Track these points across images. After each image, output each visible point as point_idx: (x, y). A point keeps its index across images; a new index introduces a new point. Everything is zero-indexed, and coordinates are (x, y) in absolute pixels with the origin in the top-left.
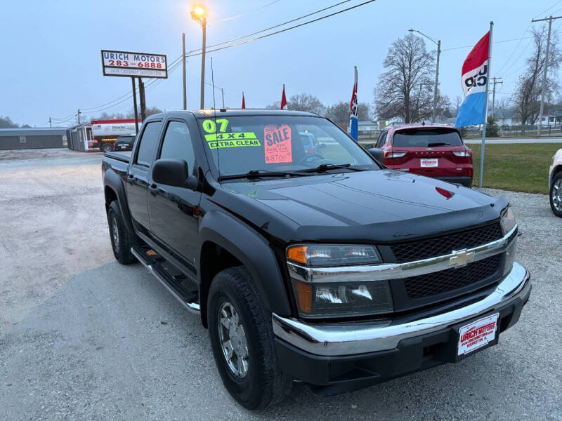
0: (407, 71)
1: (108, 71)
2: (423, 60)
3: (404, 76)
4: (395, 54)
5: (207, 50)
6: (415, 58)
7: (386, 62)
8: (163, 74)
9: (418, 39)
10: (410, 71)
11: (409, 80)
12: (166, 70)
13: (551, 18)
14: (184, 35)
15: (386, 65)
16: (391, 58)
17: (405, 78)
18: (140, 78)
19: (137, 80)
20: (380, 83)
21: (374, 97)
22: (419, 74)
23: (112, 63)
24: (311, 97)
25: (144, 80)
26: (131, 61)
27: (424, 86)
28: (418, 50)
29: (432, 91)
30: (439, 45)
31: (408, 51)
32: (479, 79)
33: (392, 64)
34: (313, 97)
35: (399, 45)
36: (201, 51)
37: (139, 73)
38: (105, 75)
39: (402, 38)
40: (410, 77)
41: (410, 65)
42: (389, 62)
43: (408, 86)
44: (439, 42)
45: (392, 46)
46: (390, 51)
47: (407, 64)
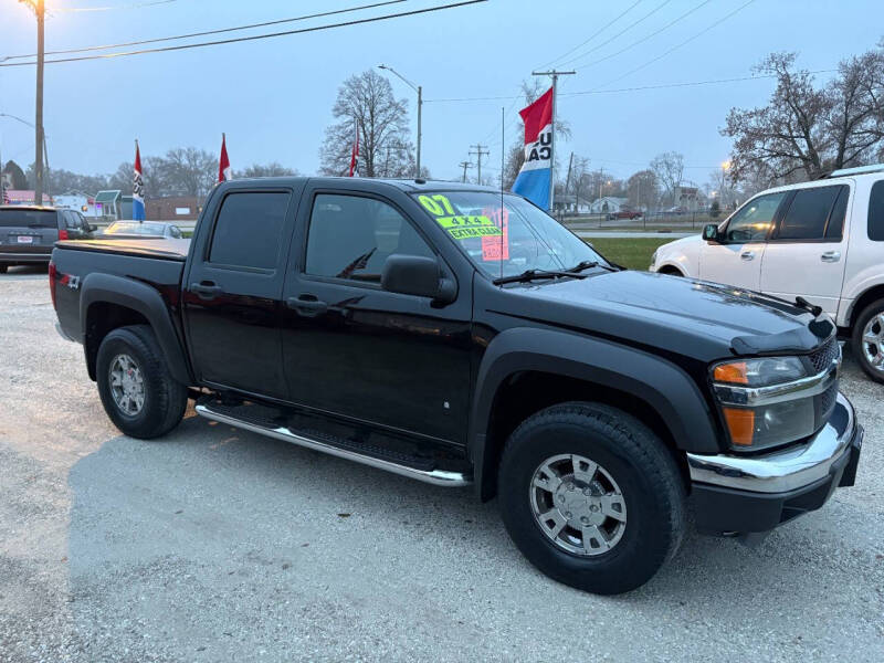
0: (368, 125)
2: (391, 111)
3: (364, 132)
4: (350, 98)
5: (46, 58)
6: (379, 107)
7: (337, 109)
9: (381, 80)
10: (372, 125)
11: (372, 138)
13: (554, 72)
15: (336, 113)
16: (343, 104)
17: (365, 136)
20: (328, 141)
21: (320, 161)
22: (385, 132)
24: (204, 154)
27: (392, 150)
28: (381, 95)
29: (404, 158)
30: (420, 93)
31: (368, 96)
32: (542, 150)
33: (346, 112)
34: (208, 154)
35: (355, 85)
36: (35, 59)
39: (359, 76)
40: (372, 135)
41: (373, 116)
42: (341, 110)
43: (371, 149)
44: (420, 88)
45: (344, 86)
46: (341, 94)
47: (368, 114)
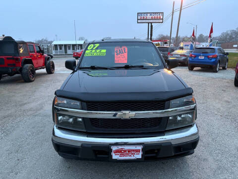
1: (139, 21)
8: (161, 21)
12: (162, 19)
14: (174, 2)
18: (151, 23)
19: (150, 24)
23: (141, 18)
25: (152, 24)
26: (149, 16)
37: (151, 21)
38: (138, 23)
